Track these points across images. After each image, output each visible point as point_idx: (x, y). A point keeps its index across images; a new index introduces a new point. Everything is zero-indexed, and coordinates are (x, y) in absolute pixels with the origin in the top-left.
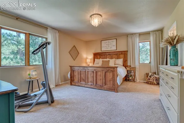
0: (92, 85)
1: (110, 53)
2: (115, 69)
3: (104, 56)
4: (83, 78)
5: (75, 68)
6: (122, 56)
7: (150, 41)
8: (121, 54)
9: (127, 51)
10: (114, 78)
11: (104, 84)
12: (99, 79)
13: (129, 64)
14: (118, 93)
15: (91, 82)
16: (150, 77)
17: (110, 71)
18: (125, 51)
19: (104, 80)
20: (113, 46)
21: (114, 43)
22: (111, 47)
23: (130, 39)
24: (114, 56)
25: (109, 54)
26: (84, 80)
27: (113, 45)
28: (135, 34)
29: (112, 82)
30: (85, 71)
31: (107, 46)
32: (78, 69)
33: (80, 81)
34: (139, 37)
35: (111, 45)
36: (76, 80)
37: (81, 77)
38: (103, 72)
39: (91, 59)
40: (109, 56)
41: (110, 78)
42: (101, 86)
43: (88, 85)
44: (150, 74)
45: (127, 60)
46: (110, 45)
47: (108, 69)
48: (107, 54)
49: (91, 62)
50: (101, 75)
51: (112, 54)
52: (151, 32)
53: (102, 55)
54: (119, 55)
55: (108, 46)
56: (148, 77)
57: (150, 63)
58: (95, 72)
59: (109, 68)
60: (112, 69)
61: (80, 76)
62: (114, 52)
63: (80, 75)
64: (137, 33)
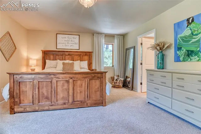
0: (65, 104)
1: (70, 53)
2: (104, 74)
3: (61, 56)
4: (45, 94)
5: (25, 76)
6: (86, 57)
7: (113, 44)
8: (86, 55)
9: (92, 52)
10: (101, 87)
11: (86, 98)
12: (79, 91)
13: (94, 67)
14: (107, 107)
15: (63, 98)
16: (116, 80)
17: (96, 78)
18: (90, 52)
19: (86, 93)
20: (75, 44)
21: (77, 40)
22: (72, 45)
23: (95, 39)
24: (77, 57)
25: (69, 55)
26: (47, 98)
27: (75, 42)
28: (102, 34)
29: (98, 93)
30: (51, 82)
31: (66, 42)
32: (34, 79)
33: (37, 102)
34: (105, 39)
35: (72, 42)
36: (27, 100)
37: (40, 93)
38: (86, 80)
39: (37, 60)
40: (69, 56)
41: (96, 87)
42: (81, 102)
43: (58, 105)
44: (116, 78)
45: (92, 63)
46: (70, 42)
47: (93, 75)
48: (67, 53)
49: (37, 65)
50: (82, 85)
51: (73, 54)
52: (115, 36)
53: (58, 55)
54: (83, 56)
55: (68, 43)
56: (115, 80)
57: (113, 66)
58: (71, 81)
59: (95, 74)
60: (99, 75)
61: (37, 92)
62: (77, 52)
63: (37, 90)
64: (104, 34)
